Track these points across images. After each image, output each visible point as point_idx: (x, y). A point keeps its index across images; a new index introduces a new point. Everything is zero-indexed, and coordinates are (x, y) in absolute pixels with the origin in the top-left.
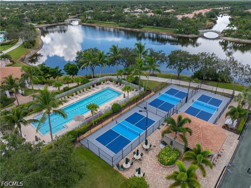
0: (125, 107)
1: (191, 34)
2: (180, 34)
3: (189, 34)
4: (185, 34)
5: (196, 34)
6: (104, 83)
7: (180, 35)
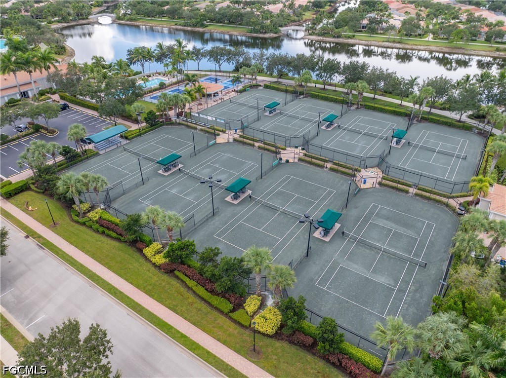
0: (169, 86)
1: (268, 33)
2: (255, 33)
3: (265, 33)
4: (261, 33)
5: (275, 33)
6: (153, 76)
7: (255, 35)
